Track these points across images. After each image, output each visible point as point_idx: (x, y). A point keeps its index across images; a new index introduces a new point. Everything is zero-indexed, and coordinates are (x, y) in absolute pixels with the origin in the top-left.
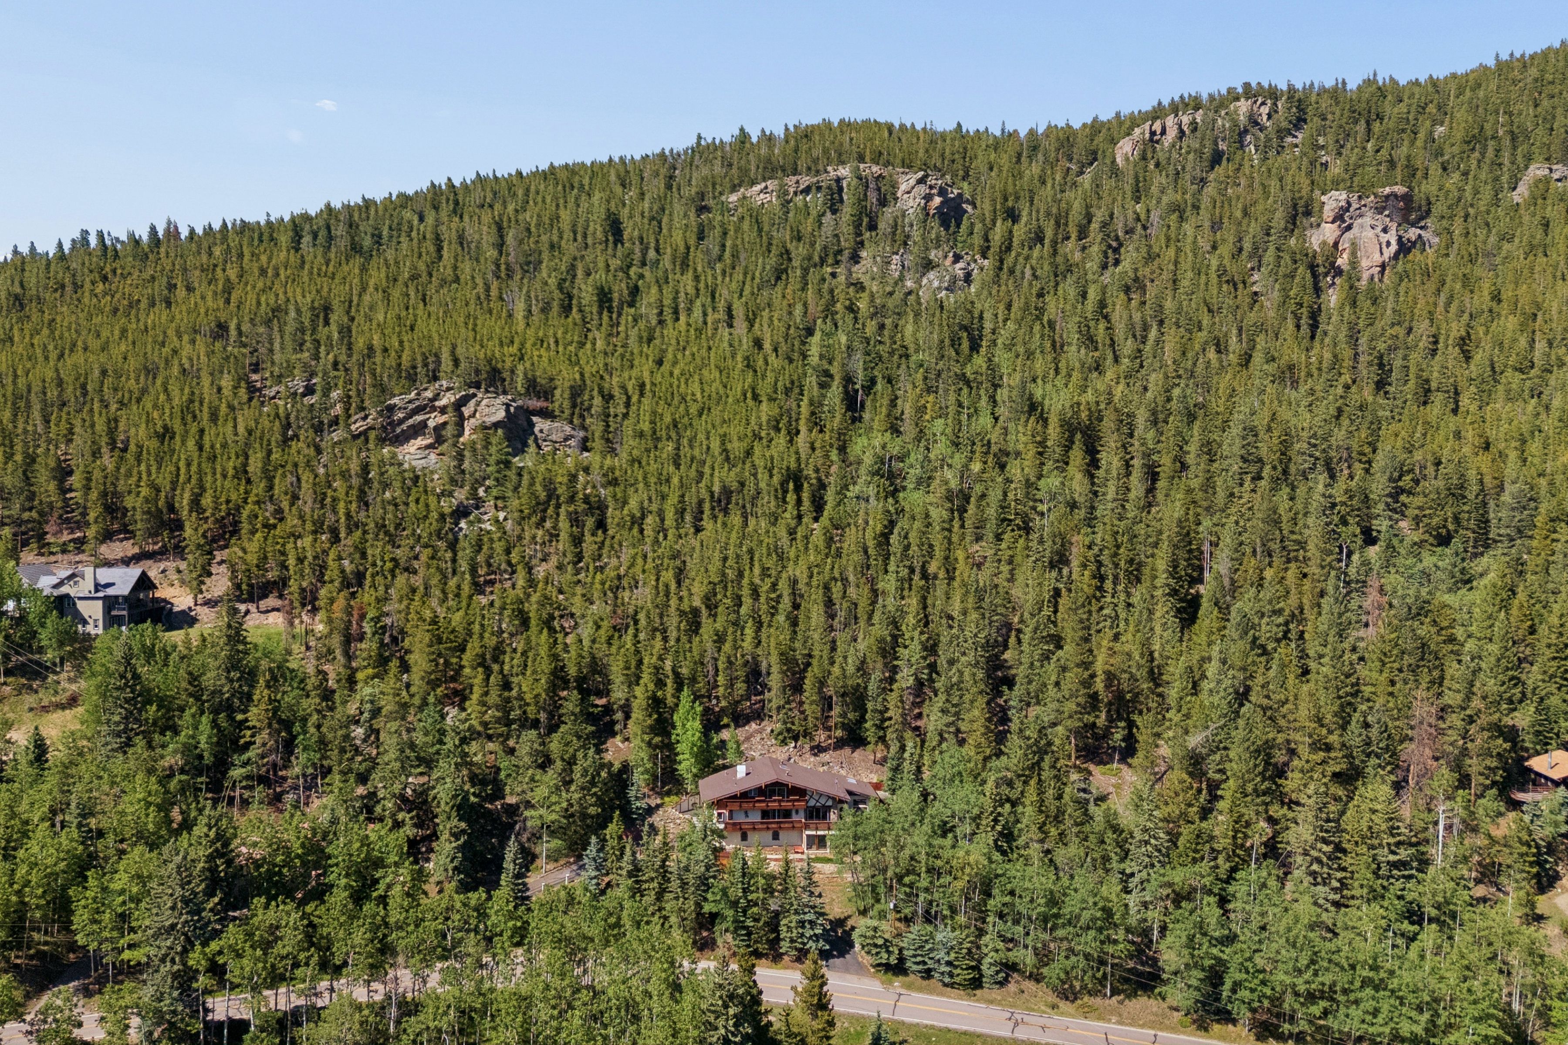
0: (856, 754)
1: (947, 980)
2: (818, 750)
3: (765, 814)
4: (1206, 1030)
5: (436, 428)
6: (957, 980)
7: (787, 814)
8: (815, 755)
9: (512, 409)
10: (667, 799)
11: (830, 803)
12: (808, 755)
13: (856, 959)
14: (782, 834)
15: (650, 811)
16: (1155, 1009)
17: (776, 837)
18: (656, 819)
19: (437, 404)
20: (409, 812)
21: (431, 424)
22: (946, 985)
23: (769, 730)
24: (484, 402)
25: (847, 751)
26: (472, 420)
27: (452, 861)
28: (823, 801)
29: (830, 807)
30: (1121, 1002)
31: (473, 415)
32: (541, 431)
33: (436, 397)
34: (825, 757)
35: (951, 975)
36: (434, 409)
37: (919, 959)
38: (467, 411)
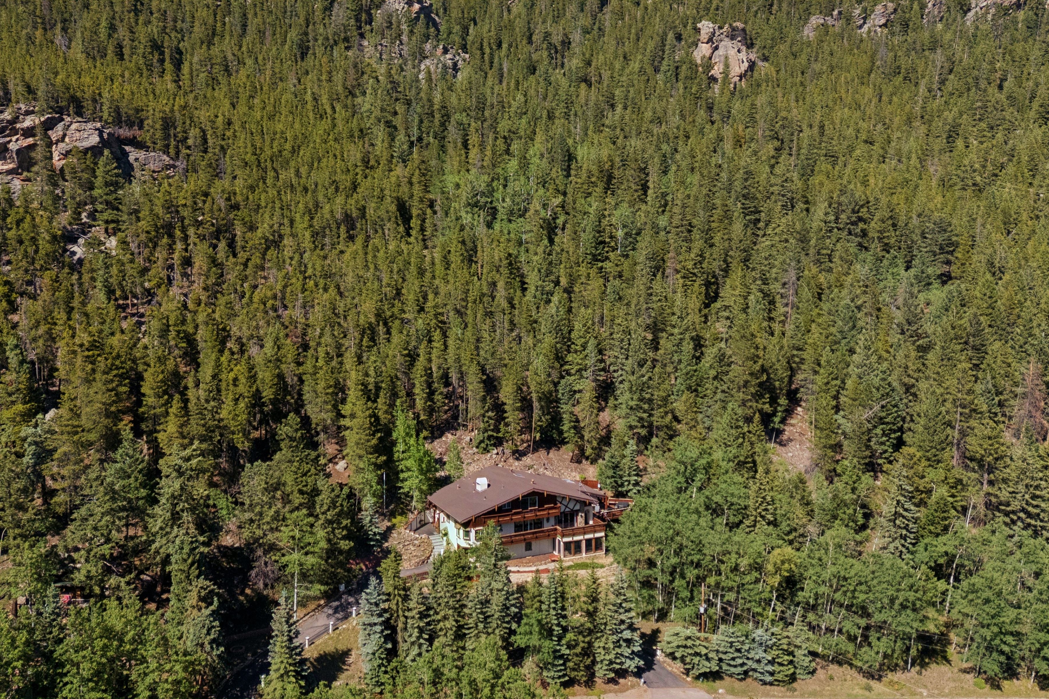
0: (551, 455)
1: (768, 678)
2: (519, 454)
3: (519, 527)
4: (999, 687)
5: (19, 152)
6: (780, 677)
7: (538, 523)
8: (517, 459)
9: (105, 136)
10: (398, 520)
11: (578, 507)
12: (511, 460)
13: (664, 668)
14: (534, 545)
15: (386, 535)
16: (950, 675)
17: (529, 547)
18: (392, 543)
19: (18, 126)
20: (123, 576)
21: (13, 146)
22: (765, 683)
23: (468, 439)
24: (74, 126)
25: (542, 453)
26: (61, 145)
27: (208, 633)
28: (571, 506)
29: (577, 512)
30: (920, 673)
31: (62, 139)
32: (137, 160)
33: (15, 120)
34: (528, 460)
35: (772, 674)
36: (15, 132)
37: (739, 661)
38: (54, 135)
